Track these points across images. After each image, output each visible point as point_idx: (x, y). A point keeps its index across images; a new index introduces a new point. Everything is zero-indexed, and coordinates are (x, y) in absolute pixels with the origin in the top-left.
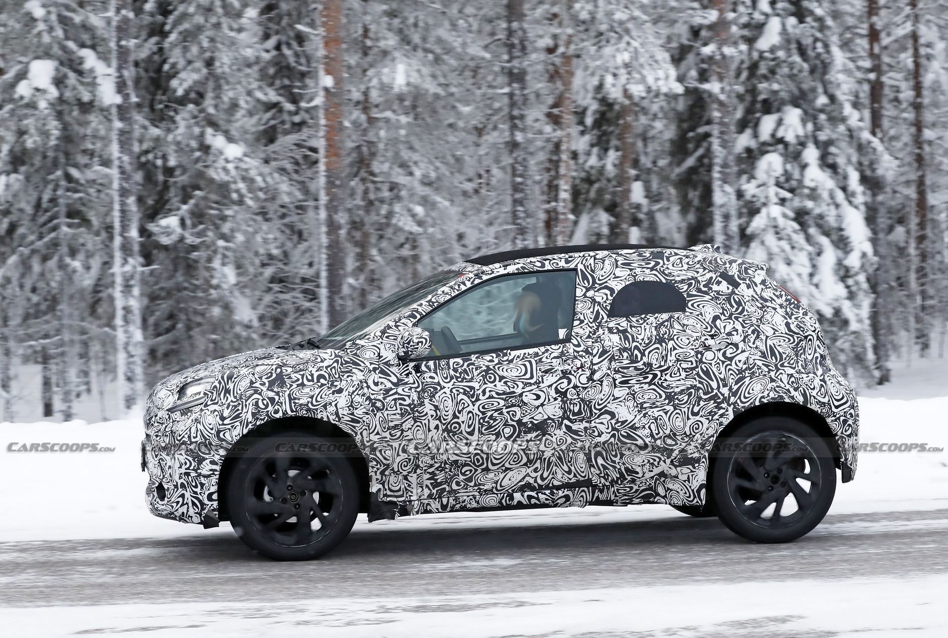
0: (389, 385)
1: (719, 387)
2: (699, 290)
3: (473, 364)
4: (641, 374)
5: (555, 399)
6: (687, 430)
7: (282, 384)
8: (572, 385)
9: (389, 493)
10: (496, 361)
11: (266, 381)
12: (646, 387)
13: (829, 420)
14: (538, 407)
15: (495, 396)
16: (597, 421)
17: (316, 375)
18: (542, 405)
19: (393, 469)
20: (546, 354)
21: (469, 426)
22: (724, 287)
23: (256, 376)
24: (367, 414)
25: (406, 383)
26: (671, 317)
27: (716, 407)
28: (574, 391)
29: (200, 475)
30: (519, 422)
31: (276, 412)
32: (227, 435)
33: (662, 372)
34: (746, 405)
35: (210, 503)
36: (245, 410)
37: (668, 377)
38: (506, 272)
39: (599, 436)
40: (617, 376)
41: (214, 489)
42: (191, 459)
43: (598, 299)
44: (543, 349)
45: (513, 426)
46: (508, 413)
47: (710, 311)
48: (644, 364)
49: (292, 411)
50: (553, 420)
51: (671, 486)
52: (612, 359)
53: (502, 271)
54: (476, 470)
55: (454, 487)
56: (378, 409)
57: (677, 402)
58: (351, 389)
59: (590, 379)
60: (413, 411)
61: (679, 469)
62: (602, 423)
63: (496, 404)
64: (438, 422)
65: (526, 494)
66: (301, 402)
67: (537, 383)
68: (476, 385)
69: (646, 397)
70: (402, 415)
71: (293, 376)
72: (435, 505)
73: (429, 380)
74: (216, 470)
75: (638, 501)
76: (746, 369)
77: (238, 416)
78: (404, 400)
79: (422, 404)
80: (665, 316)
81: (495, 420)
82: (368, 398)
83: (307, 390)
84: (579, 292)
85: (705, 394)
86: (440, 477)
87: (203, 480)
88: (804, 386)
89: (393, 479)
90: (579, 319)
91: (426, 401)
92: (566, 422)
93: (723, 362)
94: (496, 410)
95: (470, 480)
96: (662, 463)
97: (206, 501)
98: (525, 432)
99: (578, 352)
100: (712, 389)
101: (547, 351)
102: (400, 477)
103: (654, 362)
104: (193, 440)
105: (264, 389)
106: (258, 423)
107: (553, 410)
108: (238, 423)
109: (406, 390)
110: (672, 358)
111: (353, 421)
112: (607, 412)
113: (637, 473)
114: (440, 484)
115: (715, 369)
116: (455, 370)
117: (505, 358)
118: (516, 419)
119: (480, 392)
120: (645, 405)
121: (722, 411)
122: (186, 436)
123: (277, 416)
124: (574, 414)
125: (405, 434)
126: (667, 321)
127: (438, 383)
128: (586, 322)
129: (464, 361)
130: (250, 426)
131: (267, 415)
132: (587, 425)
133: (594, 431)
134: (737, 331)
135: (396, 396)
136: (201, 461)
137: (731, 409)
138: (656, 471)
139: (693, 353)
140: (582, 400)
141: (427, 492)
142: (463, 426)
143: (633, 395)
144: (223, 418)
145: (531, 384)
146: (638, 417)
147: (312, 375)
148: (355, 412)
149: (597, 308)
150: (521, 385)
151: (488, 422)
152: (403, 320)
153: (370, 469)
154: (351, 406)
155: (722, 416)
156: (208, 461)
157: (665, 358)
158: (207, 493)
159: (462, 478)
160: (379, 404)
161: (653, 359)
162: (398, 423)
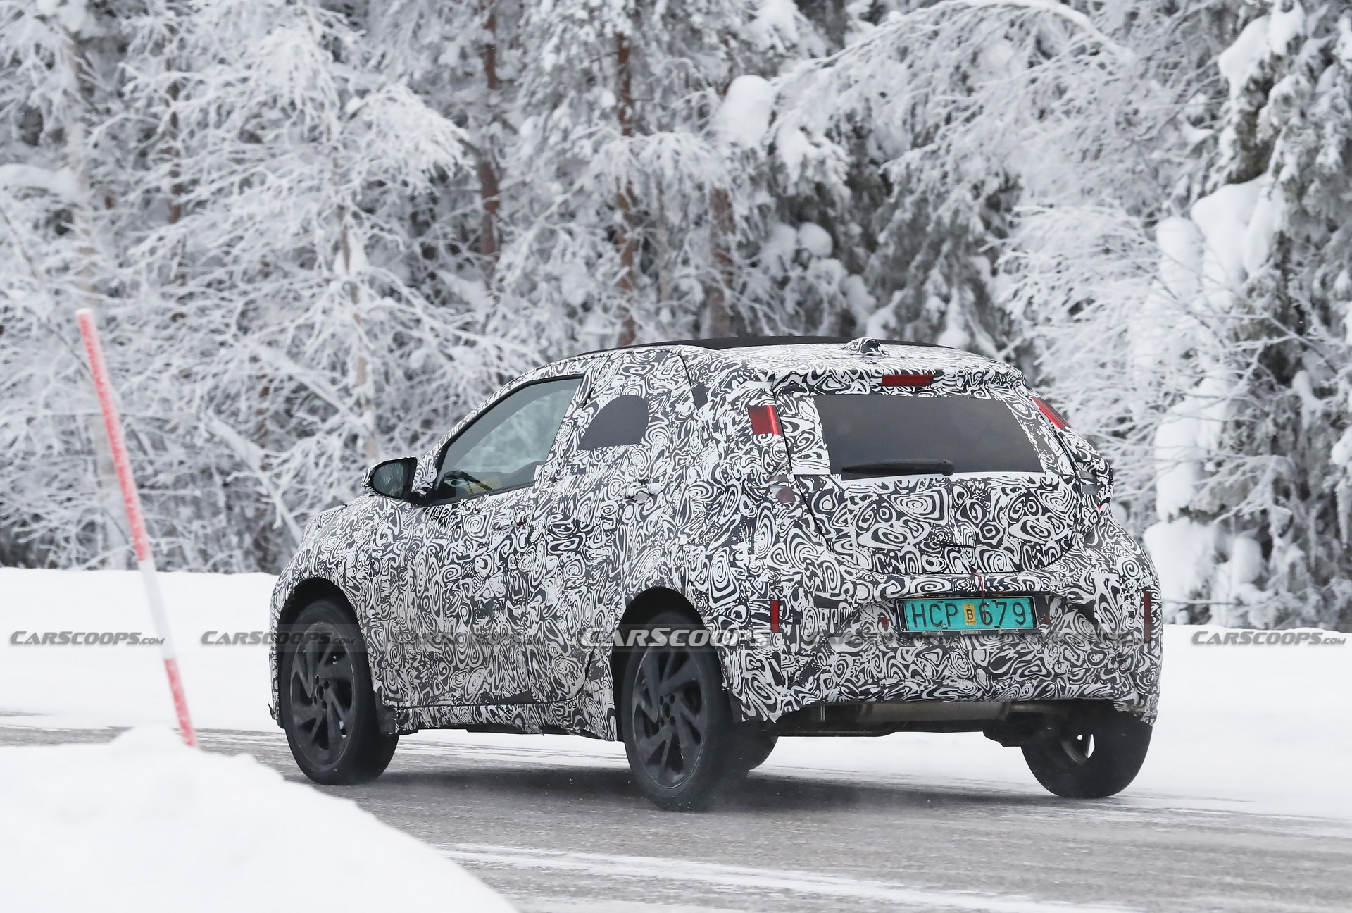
4: (569, 537)
5: (499, 569)
6: (593, 624)
8: (512, 549)
9: (388, 694)
12: (573, 555)
13: (705, 620)
14: (485, 580)
15: (455, 560)
16: (532, 604)
18: (489, 577)
19: (387, 660)
20: (507, 502)
21: (435, 604)
22: (688, 406)
24: (365, 578)
27: (615, 591)
28: (513, 558)
30: (472, 600)
37: (590, 543)
39: (530, 626)
40: (550, 538)
43: (579, 421)
45: (467, 605)
46: (463, 585)
48: (573, 522)
49: (315, 570)
50: (498, 599)
51: (590, 709)
52: (550, 513)
54: (450, 668)
55: (435, 691)
56: (375, 573)
59: (528, 541)
60: (399, 577)
61: (592, 682)
62: (534, 608)
63: (455, 572)
64: (414, 595)
65: (489, 708)
67: (487, 544)
69: (571, 571)
70: (391, 582)
76: (652, 535)
78: (394, 561)
79: (405, 569)
80: (621, 449)
81: (454, 596)
82: (370, 557)
83: (331, 541)
84: (570, 411)
85: (611, 570)
86: (425, 676)
88: (687, 565)
89: (389, 674)
90: (554, 451)
91: (409, 564)
92: (508, 603)
93: (638, 523)
94: (455, 582)
95: (446, 681)
96: (579, 672)
98: (477, 616)
100: (619, 564)
102: (395, 672)
103: (582, 520)
106: (294, 585)
107: (497, 585)
110: (597, 514)
111: (356, 588)
112: (540, 592)
113: (564, 686)
115: (628, 534)
118: (470, 595)
119: (445, 554)
120: (568, 584)
121: (617, 598)
123: (306, 576)
124: (516, 593)
125: (393, 609)
126: (621, 457)
127: (422, 539)
128: (558, 455)
130: (289, 589)
131: (300, 574)
132: (525, 610)
133: (527, 620)
135: (391, 555)
137: (623, 594)
138: (578, 684)
139: (616, 507)
140: (520, 572)
141: (417, 696)
142: (431, 602)
143: (562, 567)
145: (482, 545)
146: (560, 601)
148: (357, 575)
149: (574, 434)
150: (475, 546)
151: (448, 598)
154: (355, 566)
155: (617, 604)
157: (592, 513)
159: (440, 678)
160: (376, 566)
161: (581, 514)
162: (387, 593)
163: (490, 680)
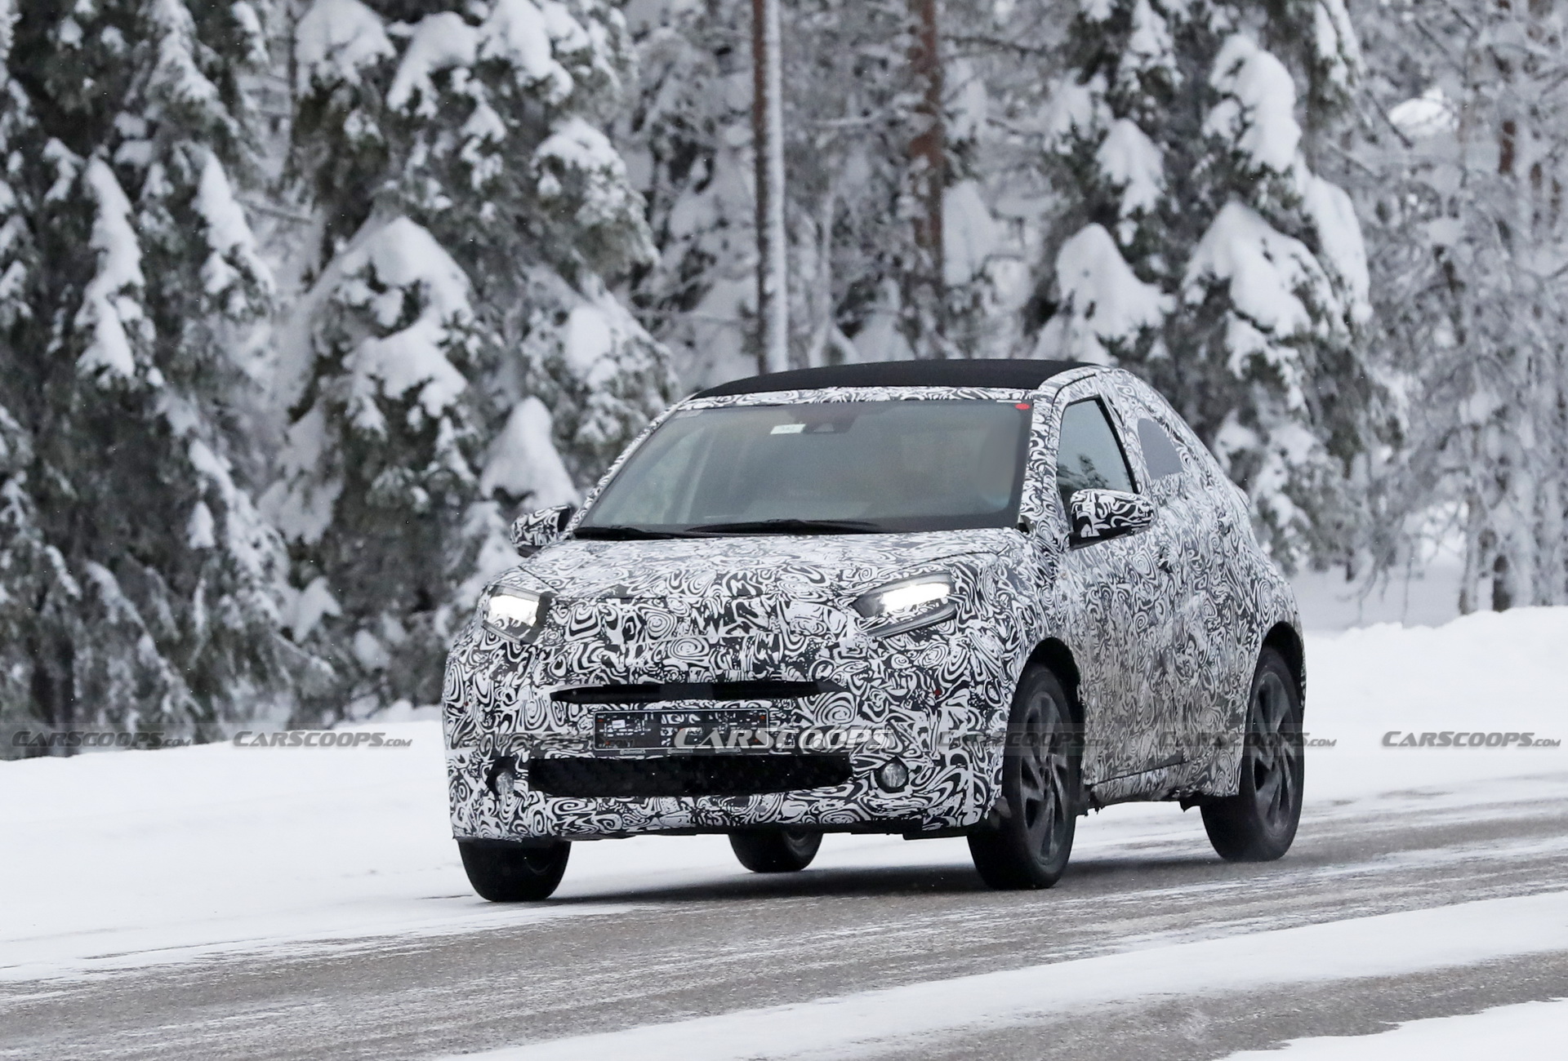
11: (1005, 579)
23: (993, 571)
32: (1012, 669)
35: (996, 788)
36: (1018, 627)
41: (1000, 763)
42: (977, 711)
71: (1020, 570)
74: (1004, 730)
77: (1016, 636)
97: (992, 785)
104: (977, 679)
106: (1032, 648)
108: (1017, 649)
122: (967, 673)
123: (1043, 636)
130: (1027, 654)
131: (1036, 635)
136: (989, 712)
144: (1003, 641)
156: (997, 715)
158: (994, 770)
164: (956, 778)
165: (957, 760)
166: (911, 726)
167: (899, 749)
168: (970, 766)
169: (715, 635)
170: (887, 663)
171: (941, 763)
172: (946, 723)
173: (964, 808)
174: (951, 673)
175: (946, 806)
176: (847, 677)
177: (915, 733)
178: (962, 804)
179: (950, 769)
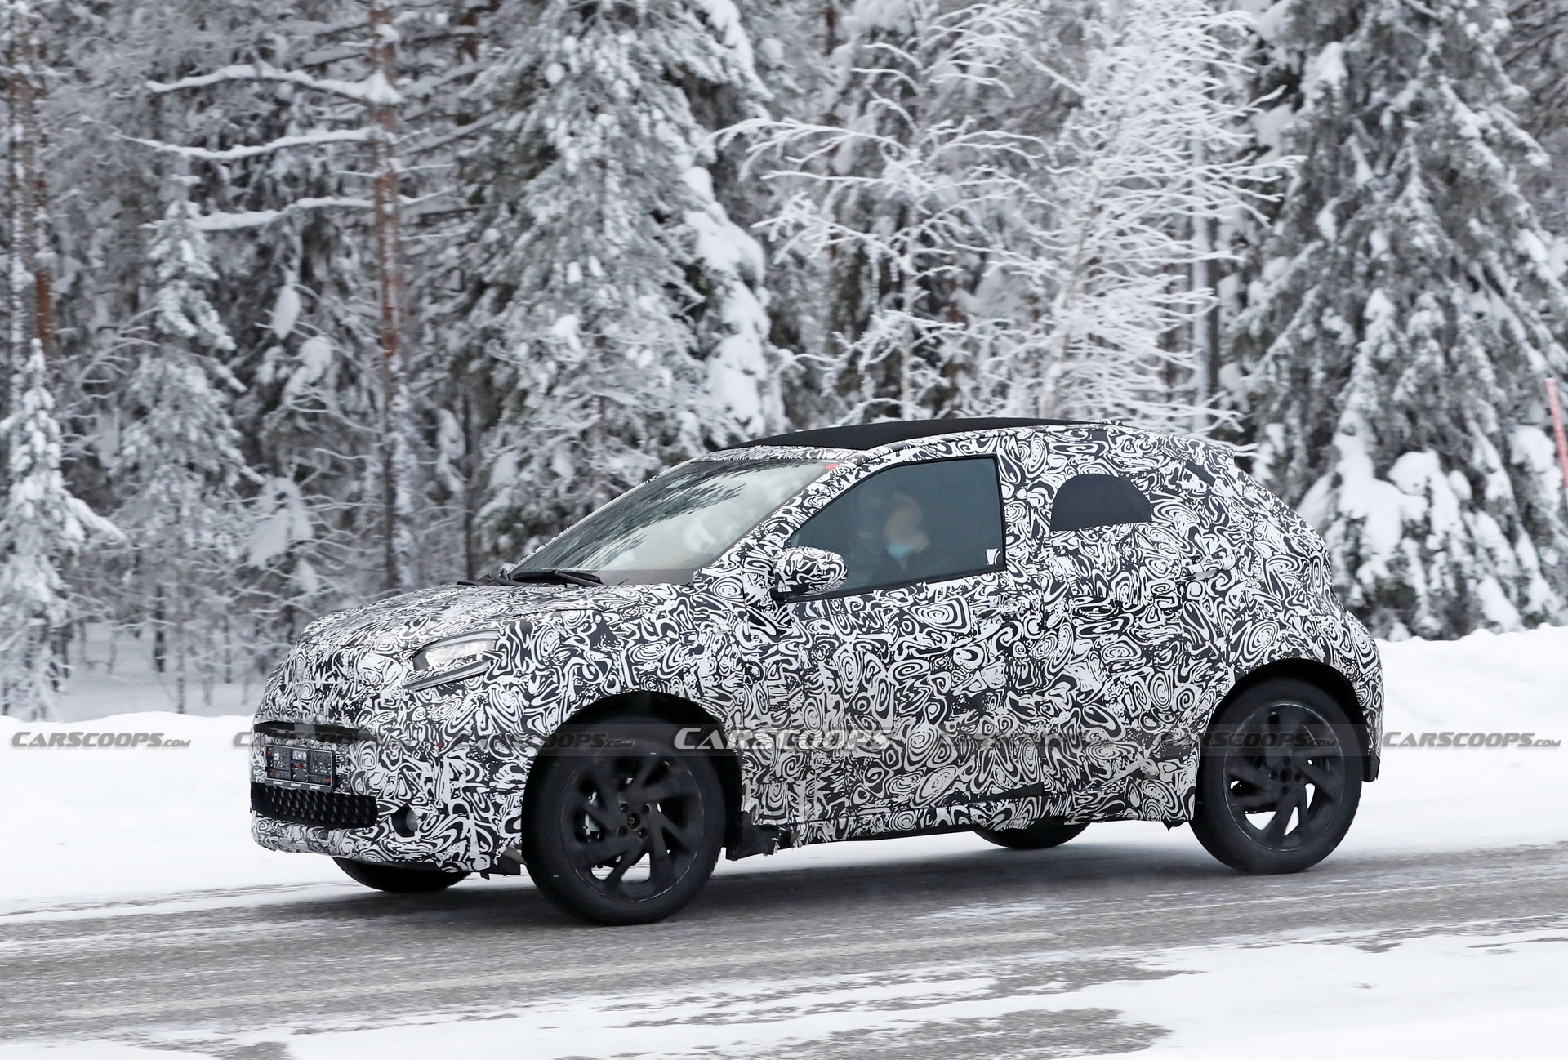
0: (766, 640)
1: (1212, 638)
2: (1165, 489)
3: (879, 605)
4: (1107, 619)
5: (998, 659)
6: (1173, 703)
7: (612, 640)
8: (1018, 637)
9: (766, 812)
10: (911, 600)
11: (584, 635)
12: (1115, 638)
13: (1356, 686)
14: (974, 672)
15: (916, 654)
16: (1052, 692)
17: (658, 624)
18: (980, 668)
19: (774, 774)
20: (978, 589)
21: (882, 704)
22: (1195, 484)
23: (567, 628)
24: (740, 685)
25: (789, 637)
26: (1134, 530)
27: (1211, 668)
28: (1022, 646)
29: (494, 790)
30: (949, 695)
31: (611, 685)
32: (538, 723)
33: (1135, 614)
34: (1252, 664)
35: (510, 836)
36: (563, 683)
37: (1143, 623)
38: (899, 460)
39: (1057, 715)
40: (1078, 622)
41: (516, 812)
42: (477, 764)
43: (1034, 503)
44: (971, 581)
45: (940, 701)
46: (934, 680)
47: (1184, 520)
48: (1111, 603)
49: (634, 683)
50: (993, 691)
51: (1148, 792)
52: (1069, 595)
53: (894, 459)
54: (887, 773)
55: (857, 800)
56: (755, 679)
57: (1157, 661)
58: (715, 647)
59: (1042, 626)
60: (802, 680)
61: (1161, 764)
62: (1059, 695)
63: (917, 667)
64: (838, 697)
65: (953, 809)
66: (646, 667)
67: (972, 634)
68: (889, 638)
69: (1116, 654)
70: (788, 687)
71: (624, 626)
72: (829, 830)
73: (821, 631)
74: (520, 782)
75: (1100, 816)
76: (1245, 609)
77: (553, 693)
78: (790, 663)
79: (815, 669)
80: (1126, 529)
81: (917, 693)
82: (740, 661)
83: (651, 649)
84: (1007, 492)
85: (1195, 648)
86: (838, 785)
87: (498, 798)
88: (1324, 635)
89: (773, 789)
90: (1013, 534)
91: (821, 664)
92: (1011, 694)
93: (1214, 599)
94: (918, 678)
95: (877, 788)
96: (1138, 756)
97: (503, 833)
98: (957, 712)
99: (1021, 585)
100: (1204, 641)
101: (978, 583)
102: (784, 787)
103: (1124, 599)
104: (481, 733)
105: (586, 647)
106: (585, 704)
107: (994, 676)
108: (554, 705)
109: (791, 647)
110: (1147, 593)
111: (722, 697)
112: (1065, 678)
113: (1105, 772)
114: (838, 796)
115: (1204, 610)
116: (856, 615)
117: (922, 596)
118: (945, 691)
119: (895, 648)
120: (1115, 667)
121: (1219, 674)
122: (468, 727)
123: (613, 691)
124: (1022, 682)
125: (793, 717)
126: (1129, 536)
127: (835, 636)
128: (1023, 538)
129: (866, 600)
130: (573, 709)
131: (598, 690)
132: (1039, 698)
133: (1048, 709)
134: (1224, 550)
135: (778, 657)
136: (495, 765)
137: (1231, 670)
138: (1131, 768)
139: (1173, 585)
140: (1033, 659)
141: (818, 809)
142: (873, 703)
143: (1098, 651)
144: (529, 697)
145: (963, 636)
146: (1107, 685)
147: (653, 625)
148: (724, 683)
149: (1034, 516)
150: (950, 637)
151: (907, 696)
152: (769, 537)
153: (744, 775)
154: (718, 673)
155: (1219, 681)
156: (507, 768)
157: (1137, 593)
158: (505, 819)
159: (867, 785)
160: (755, 670)
161: (1122, 594)
162: (782, 699)
163: (966, 778)
164: (458, 827)
165: (459, 809)
166: (419, 775)
167: (408, 797)
168: (471, 815)
169: (320, 681)
170: (409, 715)
171: (444, 811)
172: (448, 774)
173: (471, 854)
174: (453, 727)
175: (451, 851)
176: (376, 725)
177: (422, 782)
178: (467, 850)
179: (453, 818)
